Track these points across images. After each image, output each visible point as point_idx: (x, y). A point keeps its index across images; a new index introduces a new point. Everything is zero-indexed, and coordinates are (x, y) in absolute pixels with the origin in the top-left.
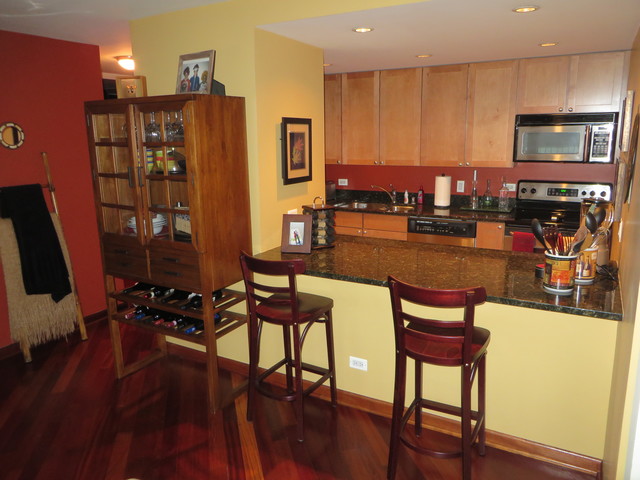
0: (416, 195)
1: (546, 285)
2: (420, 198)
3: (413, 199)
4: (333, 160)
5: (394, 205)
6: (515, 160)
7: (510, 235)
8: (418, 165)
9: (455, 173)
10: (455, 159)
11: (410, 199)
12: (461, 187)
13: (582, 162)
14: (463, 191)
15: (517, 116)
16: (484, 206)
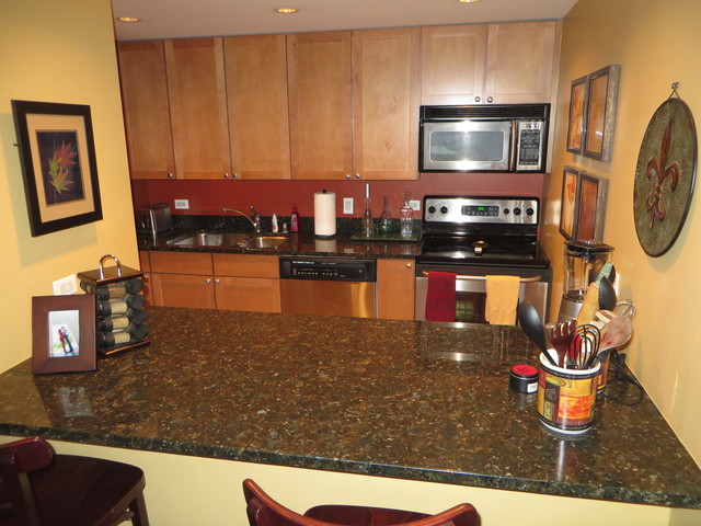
0: (288, 220)
1: (548, 422)
2: (295, 224)
3: (285, 226)
4: (161, 173)
5: (258, 235)
6: (421, 169)
7: (423, 276)
8: (289, 178)
9: (340, 188)
10: (341, 169)
11: (280, 225)
12: (349, 207)
13: (508, 171)
14: (351, 212)
15: (422, 108)
16: (381, 232)
